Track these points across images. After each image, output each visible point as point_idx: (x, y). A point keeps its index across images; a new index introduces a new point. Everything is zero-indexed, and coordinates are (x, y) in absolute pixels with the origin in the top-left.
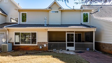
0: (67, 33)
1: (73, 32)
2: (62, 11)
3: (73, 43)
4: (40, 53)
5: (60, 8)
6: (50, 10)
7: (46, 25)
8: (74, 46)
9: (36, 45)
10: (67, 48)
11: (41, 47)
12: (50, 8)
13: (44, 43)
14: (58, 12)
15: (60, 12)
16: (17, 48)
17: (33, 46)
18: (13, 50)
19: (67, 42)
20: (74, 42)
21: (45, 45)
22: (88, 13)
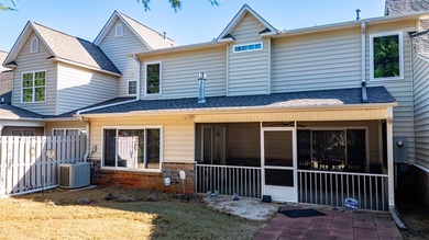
0: (263, 130)
1: (291, 124)
2: (275, 41)
3: (292, 171)
4: (150, 200)
5: (268, 30)
6: (229, 44)
7: (204, 101)
8: (292, 185)
9: (159, 171)
10: (266, 190)
11: (167, 181)
12: (227, 36)
13: (182, 165)
14: (258, 46)
15: (266, 47)
16: (108, 178)
17: (150, 175)
18: (91, 184)
19: (263, 167)
20: (295, 168)
21: (183, 175)
22: (401, 33)
